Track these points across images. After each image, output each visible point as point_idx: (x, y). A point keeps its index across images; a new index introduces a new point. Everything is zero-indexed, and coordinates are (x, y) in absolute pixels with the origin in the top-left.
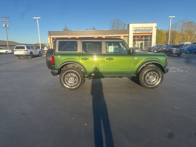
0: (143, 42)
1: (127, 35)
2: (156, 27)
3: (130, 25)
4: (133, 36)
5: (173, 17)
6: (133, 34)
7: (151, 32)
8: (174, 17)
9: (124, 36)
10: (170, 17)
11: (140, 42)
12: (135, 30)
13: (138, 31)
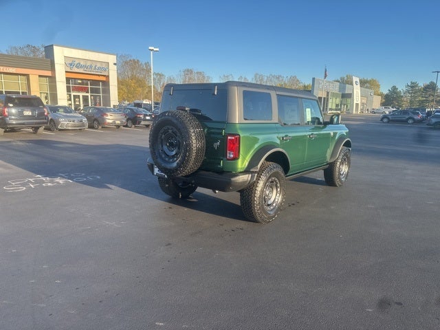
0: (89, 95)
1: (49, 73)
2: (115, 64)
3: (56, 48)
4: (67, 78)
5: (155, 49)
6: (66, 72)
7: (106, 74)
8: (158, 49)
9: (40, 76)
10: (150, 48)
11: (81, 94)
12: (71, 64)
13: (77, 67)
